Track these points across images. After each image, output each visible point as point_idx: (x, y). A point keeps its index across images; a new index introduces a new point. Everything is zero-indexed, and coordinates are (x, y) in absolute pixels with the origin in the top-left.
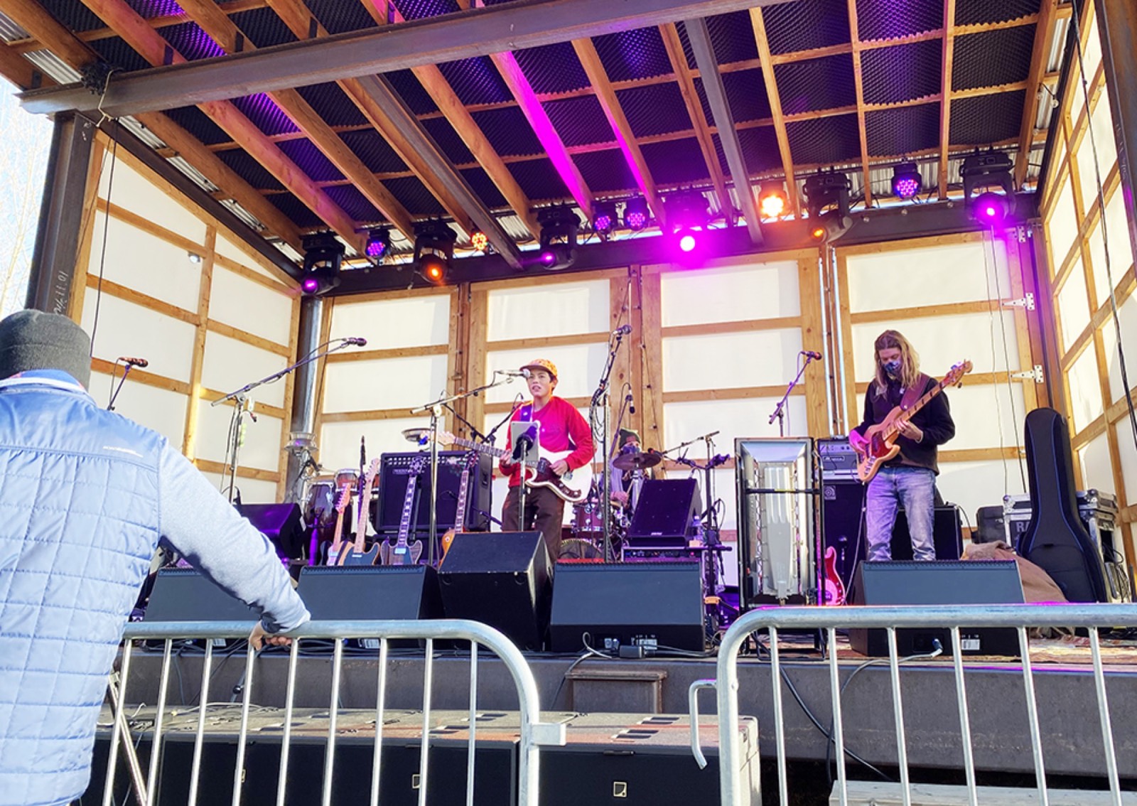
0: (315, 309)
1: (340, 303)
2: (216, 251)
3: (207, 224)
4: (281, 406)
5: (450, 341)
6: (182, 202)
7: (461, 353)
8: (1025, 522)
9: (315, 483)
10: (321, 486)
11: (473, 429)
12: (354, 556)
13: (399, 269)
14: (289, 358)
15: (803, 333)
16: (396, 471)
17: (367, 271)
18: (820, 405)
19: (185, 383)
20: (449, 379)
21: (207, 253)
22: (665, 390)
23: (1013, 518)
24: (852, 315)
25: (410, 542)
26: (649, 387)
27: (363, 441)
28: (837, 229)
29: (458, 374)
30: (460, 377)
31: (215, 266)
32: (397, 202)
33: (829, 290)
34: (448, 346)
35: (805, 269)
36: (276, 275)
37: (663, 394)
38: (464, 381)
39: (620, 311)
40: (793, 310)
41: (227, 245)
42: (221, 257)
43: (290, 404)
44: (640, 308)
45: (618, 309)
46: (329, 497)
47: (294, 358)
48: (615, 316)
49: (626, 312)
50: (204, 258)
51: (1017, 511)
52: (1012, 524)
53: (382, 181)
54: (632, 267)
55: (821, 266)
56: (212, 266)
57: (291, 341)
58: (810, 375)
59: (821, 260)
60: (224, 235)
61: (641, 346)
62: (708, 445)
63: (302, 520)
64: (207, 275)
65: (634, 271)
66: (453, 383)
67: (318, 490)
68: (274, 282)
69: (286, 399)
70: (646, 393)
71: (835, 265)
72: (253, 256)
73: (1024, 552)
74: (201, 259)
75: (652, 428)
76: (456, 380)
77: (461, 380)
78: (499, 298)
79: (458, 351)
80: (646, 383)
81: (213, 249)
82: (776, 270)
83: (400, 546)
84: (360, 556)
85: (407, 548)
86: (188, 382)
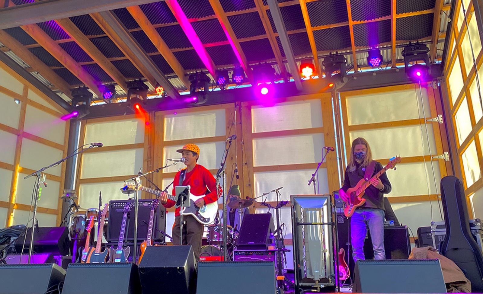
0: (77, 125)
1: (90, 123)
2: (28, 98)
3: (24, 84)
4: (59, 175)
5: (145, 141)
6: (12, 74)
7: (150, 147)
8: (442, 235)
9: (76, 216)
10: (79, 217)
11: (156, 187)
12: (95, 255)
13: (120, 105)
14: (64, 151)
15: (324, 136)
16: (117, 210)
17: (103, 106)
18: (334, 173)
19: (11, 165)
20: (144, 161)
21: (24, 99)
22: (254, 166)
23: (436, 234)
24: (349, 126)
25: (124, 247)
26: (246, 164)
27: (100, 194)
28: (340, 83)
29: (148, 158)
30: (150, 160)
31: (27, 105)
32: (119, 72)
33: (337, 114)
34: (144, 143)
35: (325, 103)
36: (58, 109)
37: (254, 167)
38: (152, 162)
39: (231, 125)
40: (319, 125)
41: (34, 95)
42: (31, 101)
43: (64, 174)
44: (241, 123)
45: (230, 124)
46: (83, 223)
47: (66, 151)
48: (228, 127)
49: (234, 126)
50: (22, 101)
51: (438, 230)
52: (436, 236)
53: (111, 62)
54: (236, 102)
55: (333, 101)
56: (26, 105)
57: (65, 142)
58: (329, 157)
59: (332, 99)
60: (32, 90)
61: (242, 143)
62: (277, 194)
63: (69, 235)
64: (23, 110)
65: (238, 105)
66: (146, 162)
67: (77, 219)
68: (57, 112)
69: (62, 172)
70: (245, 167)
71: (340, 101)
72: (47, 100)
73: (443, 252)
74: (21, 102)
75: (248, 185)
76: (147, 161)
77: (150, 161)
78: (169, 119)
79: (149, 146)
80: (244, 162)
81: (27, 97)
82: (309, 104)
83: (119, 250)
84: (99, 255)
85: (123, 250)
86: (13, 164)
